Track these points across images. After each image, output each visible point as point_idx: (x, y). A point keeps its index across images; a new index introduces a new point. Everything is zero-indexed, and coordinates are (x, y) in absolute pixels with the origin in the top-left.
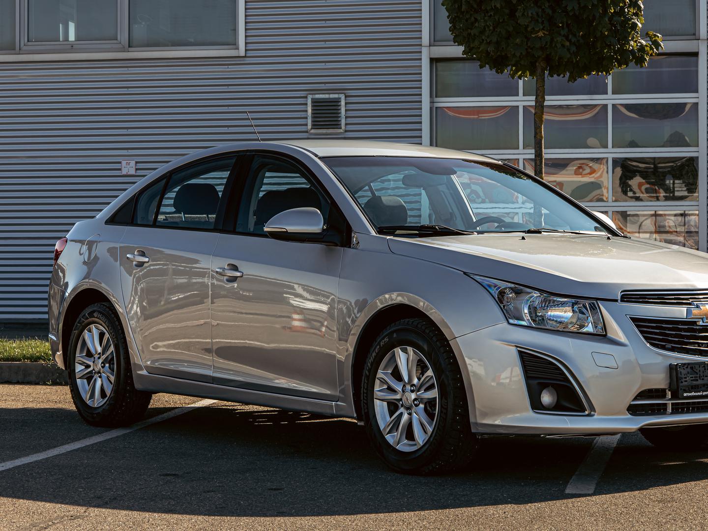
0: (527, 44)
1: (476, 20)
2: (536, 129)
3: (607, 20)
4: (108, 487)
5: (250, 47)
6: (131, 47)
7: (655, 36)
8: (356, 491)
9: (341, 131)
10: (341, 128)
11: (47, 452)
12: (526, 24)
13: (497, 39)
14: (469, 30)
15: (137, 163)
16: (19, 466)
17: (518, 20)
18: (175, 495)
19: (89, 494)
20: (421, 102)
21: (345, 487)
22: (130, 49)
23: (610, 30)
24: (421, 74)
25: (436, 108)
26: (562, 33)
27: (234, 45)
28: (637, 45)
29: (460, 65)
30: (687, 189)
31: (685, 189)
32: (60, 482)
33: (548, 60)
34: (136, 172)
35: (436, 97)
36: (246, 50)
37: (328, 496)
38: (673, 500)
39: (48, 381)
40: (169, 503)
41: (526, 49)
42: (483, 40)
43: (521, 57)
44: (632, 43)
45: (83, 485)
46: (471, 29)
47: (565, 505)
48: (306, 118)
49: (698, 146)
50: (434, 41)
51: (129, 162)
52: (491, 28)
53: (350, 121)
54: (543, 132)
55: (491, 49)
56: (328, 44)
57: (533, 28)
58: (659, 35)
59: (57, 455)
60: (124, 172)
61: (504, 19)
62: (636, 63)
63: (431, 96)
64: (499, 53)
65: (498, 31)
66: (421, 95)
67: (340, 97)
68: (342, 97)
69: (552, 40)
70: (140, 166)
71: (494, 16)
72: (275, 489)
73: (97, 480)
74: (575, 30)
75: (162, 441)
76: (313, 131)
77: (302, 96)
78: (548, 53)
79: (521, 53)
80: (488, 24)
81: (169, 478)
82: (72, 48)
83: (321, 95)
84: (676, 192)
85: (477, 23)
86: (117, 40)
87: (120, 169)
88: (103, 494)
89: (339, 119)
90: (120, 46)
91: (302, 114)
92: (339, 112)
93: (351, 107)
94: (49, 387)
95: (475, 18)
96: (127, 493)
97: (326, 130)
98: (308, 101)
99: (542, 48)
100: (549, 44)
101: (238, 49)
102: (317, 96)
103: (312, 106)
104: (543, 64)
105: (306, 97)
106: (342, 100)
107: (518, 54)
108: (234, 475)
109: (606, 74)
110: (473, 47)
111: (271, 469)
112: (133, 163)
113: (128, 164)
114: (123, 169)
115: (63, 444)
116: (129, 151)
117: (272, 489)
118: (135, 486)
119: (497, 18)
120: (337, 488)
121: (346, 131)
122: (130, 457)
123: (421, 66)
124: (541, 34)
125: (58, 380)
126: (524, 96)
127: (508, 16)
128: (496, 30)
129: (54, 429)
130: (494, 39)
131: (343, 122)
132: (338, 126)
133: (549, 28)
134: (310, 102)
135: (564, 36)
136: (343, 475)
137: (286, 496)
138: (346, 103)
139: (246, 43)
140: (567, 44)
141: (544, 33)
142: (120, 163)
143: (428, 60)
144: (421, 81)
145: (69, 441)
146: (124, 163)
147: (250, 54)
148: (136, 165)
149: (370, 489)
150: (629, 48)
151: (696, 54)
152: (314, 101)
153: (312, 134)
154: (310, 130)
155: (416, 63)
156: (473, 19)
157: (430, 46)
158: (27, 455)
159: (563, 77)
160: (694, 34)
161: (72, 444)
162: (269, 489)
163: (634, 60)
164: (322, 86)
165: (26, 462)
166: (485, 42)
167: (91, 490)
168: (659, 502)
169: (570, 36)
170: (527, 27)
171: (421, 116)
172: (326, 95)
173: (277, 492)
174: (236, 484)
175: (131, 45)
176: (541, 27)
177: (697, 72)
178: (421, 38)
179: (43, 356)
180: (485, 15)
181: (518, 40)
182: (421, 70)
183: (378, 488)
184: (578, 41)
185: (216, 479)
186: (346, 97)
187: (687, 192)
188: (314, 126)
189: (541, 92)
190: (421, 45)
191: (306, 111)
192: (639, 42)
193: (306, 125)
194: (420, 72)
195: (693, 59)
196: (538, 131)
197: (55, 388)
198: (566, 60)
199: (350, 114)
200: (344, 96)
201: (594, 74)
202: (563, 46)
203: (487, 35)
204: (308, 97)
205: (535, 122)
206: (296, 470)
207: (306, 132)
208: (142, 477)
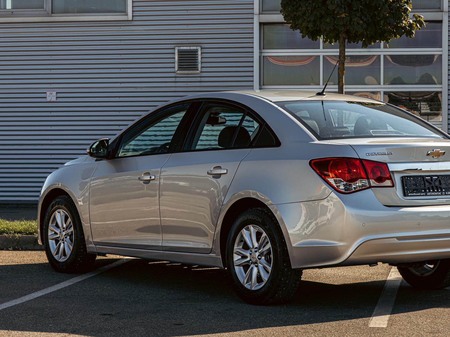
0: (334, 22)
1: (300, 5)
2: (339, 78)
3: (387, 6)
4: (68, 323)
5: (136, 14)
6: (54, 13)
7: (419, 17)
8: (232, 326)
9: (198, 72)
10: (198, 70)
11: (21, 299)
12: (333, 9)
13: (314, 19)
14: (295, 13)
15: (57, 93)
16: (5, 309)
17: (328, 6)
18: (113, 328)
19: (57, 328)
20: (253, 52)
21: (224, 323)
22: (53, 15)
23: (389, 13)
24: (253, 33)
25: (263, 56)
26: (358, 15)
27: (125, 12)
28: (407, 23)
29: (280, 27)
30: (430, 108)
31: (429, 108)
32: (36, 320)
33: (347, 32)
34: (56, 100)
35: (263, 49)
36: (133, 16)
37: (214, 329)
38: (439, 331)
39: (10, 247)
40: (111, 334)
41: (334, 26)
42: (304, 19)
43: (330, 31)
44: (404, 22)
45: (50, 322)
46: (296, 12)
47: (369, 335)
48: (174, 63)
49: (442, 84)
50: (262, 11)
51: (51, 92)
52: (310, 11)
53: (204, 65)
54: (344, 81)
55: (311, 25)
56: (190, 12)
57: (338, 12)
58: (422, 16)
59: (28, 301)
60: (48, 99)
61: (319, 6)
62: (407, 35)
63: (260, 48)
64: (315, 28)
65: (315, 13)
66: (253, 48)
67: (197, 48)
68: (199, 48)
69: (351, 20)
70: (59, 95)
71: (312, 4)
72: (178, 324)
73: (59, 319)
74: (366, 13)
75: (95, 291)
76: (178, 72)
77: (171, 47)
78: (348, 28)
79: (330, 28)
80: (308, 9)
81: (107, 317)
82: (11, 14)
83: (184, 47)
84: (422, 110)
85: (300, 8)
86: (43, 8)
87: (45, 98)
88: (66, 328)
89: (197, 64)
90: (46, 13)
91: (172, 60)
92: (197, 59)
93: (205, 55)
94: (11, 252)
95: (299, 4)
96: (82, 327)
97: (188, 71)
98: (176, 51)
99: (344, 25)
100: (348, 22)
101: (128, 15)
102: (182, 48)
103: (178, 55)
104: (344, 35)
105: (174, 49)
106: (199, 51)
107: (328, 29)
108: (150, 315)
109: (386, 42)
110: (297, 24)
111: (172, 311)
112: (54, 93)
113: (51, 94)
114: (48, 97)
115: (30, 293)
116: (52, 85)
117: (176, 324)
118: (86, 322)
119: (314, 5)
120: (218, 323)
121: (201, 72)
122: (77, 302)
123: (253, 28)
124: (343, 15)
125: (16, 247)
126: (323, 48)
127: (321, 4)
128: (313, 12)
129: (21, 282)
130: (312, 19)
131: (200, 66)
132: (196, 68)
133: (348, 12)
134: (177, 52)
135: (359, 17)
136: (221, 314)
137: (186, 329)
138: (202, 53)
139: (133, 11)
140: (361, 22)
141: (345, 15)
142: (45, 93)
143: (258, 24)
144: (253, 38)
145: (34, 291)
146: (48, 93)
147: (135, 18)
148: (56, 95)
149: (241, 324)
150: (402, 25)
151: (441, 22)
152: (180, 51)
153: (178, 74)
154: (177, 72)
155: (250, 26)
156: (298, 5)
157: (259, 14)
158: (8, 301)
159: (357, 43)
160: (440, 8)
161: (36, 293)
162: (175, 324)
163: (405, 34)
164: (185, 41)
165: (10, 306)
166: (306, 21)
167: (57, 325)
168: (430, 333)
169: (363, 17)
170: (334, 10)
171: (253, 62)
172: (188, 47)
173: (180, 326)
174: (152, 320)
175: (53, 12)
176: (344, 11)
177: (441, 32)
178: (253, 9)
179: (6, 231)
180: (306, 2)
181: (328, 20)
182: (253, 30)
183: (246, 324)
184: (368, 20)
185: (138, 317)
186: (201, 48)
187: (429, 110)
188: (180, 68)
189: (343, 54)
190: (253, 14)
191: (174, 58)
192: (409, 21)
193: (174, 68)
194: (253, 32)
195: (439, 24)
196: (340, 80)
197: (15, 252)
198: (359, 33)
199: (204, 60)
200: (200, 48)
201: (378, 42)
202: (358, 23)
203: (307, 16)
204: (176, 49)
205: (339, 74)
206: (189, 311)
207: (174, 72)
208: (89, 316)
